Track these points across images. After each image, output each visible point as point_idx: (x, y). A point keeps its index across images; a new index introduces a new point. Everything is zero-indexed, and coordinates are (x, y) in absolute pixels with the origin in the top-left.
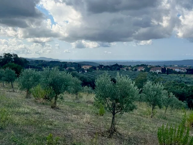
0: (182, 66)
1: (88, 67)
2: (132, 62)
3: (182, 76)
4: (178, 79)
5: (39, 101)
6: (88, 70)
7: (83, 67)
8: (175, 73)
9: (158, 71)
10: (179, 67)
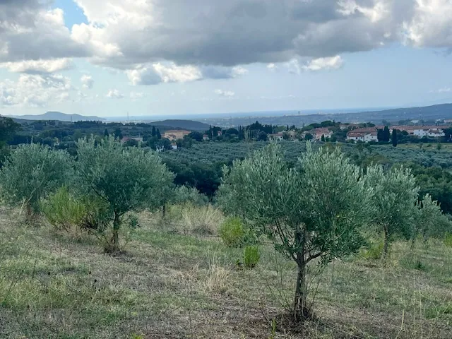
0: (431, 123)
1: (180, 135)
2: (299, 117)
3: (434, 147)
4: (422, 156)
5: (65, 234)
6: (179, 144)
7: (166, 135)
8: (415, 140)
9: (368, 138)
10: (423, 124)
